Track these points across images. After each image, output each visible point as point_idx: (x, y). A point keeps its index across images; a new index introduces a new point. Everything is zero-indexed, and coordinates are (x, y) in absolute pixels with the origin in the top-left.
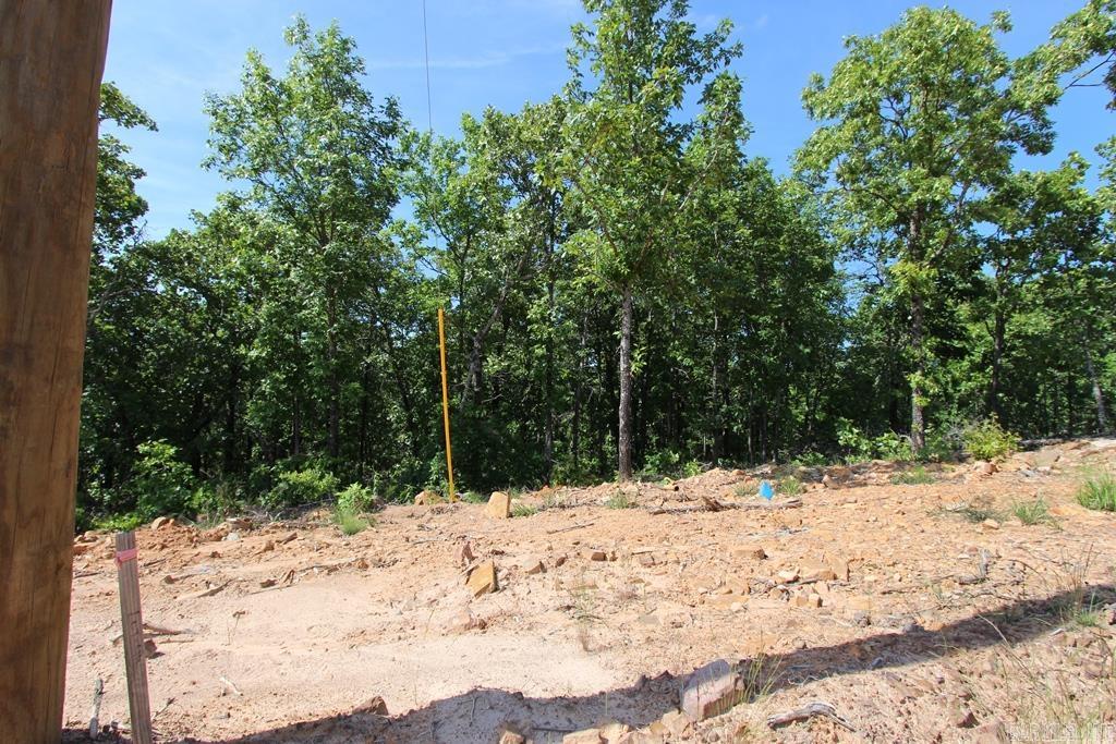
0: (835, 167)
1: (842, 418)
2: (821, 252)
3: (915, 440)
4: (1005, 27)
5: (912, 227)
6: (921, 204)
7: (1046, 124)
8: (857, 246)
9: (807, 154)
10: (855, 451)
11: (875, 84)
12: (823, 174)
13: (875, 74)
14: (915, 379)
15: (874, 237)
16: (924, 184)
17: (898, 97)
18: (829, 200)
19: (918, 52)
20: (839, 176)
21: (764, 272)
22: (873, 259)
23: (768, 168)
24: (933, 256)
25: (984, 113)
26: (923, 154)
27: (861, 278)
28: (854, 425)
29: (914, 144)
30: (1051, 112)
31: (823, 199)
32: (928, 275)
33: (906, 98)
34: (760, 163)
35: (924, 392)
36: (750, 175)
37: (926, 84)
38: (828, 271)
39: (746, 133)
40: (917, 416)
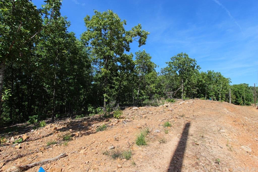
1: (89, 104)
2: (87, 62)
3: (104, 109)
4: (125, 24)
5: (106, 60)
6: (108, 55)
7: (129, 46)
8: (95, 62)
9: (84, 35)
10: (92, 113)
11: (101, 25)
12: (88, 42)
13: (101, 22)
14: (105, 95)
15: (99, 60)
16: (109, 51)
17: (105, 30)
18: (89, 49)
19: (110, 20)
20: (91, 44)
22: (98, 65)
23: (75, 36)
24: (110, 68)
25: (121, 40)
26: (109, 44)
27: (96, 69)
28: (92, 106)
29: (108, 41)
30: (130, 44)
31: (87, 49)
32: (109, 72)
33: (107, 31)
34: (73, 34)
35: (107, 98)
36: (69, 36)
37: (111, 29)
38: (89, 67)
39: (69, 24)
40: (105, 103)
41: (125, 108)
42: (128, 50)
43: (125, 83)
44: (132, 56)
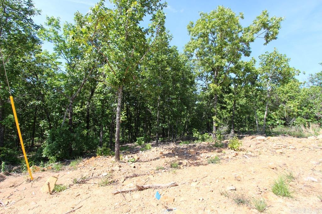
0: (196, 52)
1: (194, 129)
2: (191, 77)
3: (214, 136)
4: (242, 18)
5: (216, 73)
6: (218, 66)
7: (249, 48)
8: (201, 76)
9: (188, 46)
10: (198, 139)
11: (208, 28)
12: (192, 54)
13: (208, 25)
14: (214, 118)
15: (205, 74)
16: (220, 60)
17: (214, 33)
18: (194, 62)
19: (220, 19)
20: (196, 55)
21: (175, 81)
22: (205, 80)
23: (177, 49)
24: (221, 82)
25: (236, 41)
26: (219, 51)
27: (201, 85)
28: (198, 131)
29: (217, 48)
30: (251, 44)
31: (192, 61)
32: (219, 88)
33: (216, 34)
34: (175, 48)
35: (217, 122)
36: (171, 51)
37: (221, 30)
38: (193, 83)
39: (171, 38)
40: (214, 128)
41: (244, 136)
42: (247, 54)
43: (243, 101)
44: (255, 61)
